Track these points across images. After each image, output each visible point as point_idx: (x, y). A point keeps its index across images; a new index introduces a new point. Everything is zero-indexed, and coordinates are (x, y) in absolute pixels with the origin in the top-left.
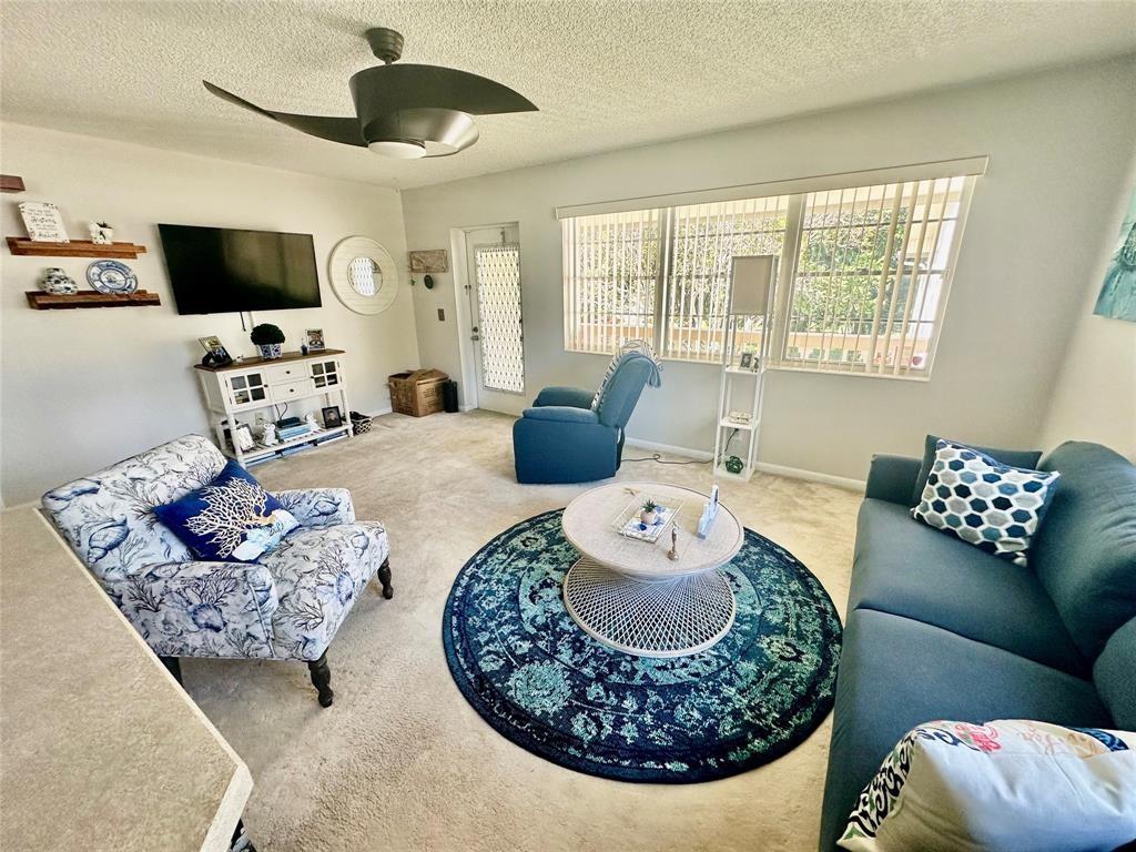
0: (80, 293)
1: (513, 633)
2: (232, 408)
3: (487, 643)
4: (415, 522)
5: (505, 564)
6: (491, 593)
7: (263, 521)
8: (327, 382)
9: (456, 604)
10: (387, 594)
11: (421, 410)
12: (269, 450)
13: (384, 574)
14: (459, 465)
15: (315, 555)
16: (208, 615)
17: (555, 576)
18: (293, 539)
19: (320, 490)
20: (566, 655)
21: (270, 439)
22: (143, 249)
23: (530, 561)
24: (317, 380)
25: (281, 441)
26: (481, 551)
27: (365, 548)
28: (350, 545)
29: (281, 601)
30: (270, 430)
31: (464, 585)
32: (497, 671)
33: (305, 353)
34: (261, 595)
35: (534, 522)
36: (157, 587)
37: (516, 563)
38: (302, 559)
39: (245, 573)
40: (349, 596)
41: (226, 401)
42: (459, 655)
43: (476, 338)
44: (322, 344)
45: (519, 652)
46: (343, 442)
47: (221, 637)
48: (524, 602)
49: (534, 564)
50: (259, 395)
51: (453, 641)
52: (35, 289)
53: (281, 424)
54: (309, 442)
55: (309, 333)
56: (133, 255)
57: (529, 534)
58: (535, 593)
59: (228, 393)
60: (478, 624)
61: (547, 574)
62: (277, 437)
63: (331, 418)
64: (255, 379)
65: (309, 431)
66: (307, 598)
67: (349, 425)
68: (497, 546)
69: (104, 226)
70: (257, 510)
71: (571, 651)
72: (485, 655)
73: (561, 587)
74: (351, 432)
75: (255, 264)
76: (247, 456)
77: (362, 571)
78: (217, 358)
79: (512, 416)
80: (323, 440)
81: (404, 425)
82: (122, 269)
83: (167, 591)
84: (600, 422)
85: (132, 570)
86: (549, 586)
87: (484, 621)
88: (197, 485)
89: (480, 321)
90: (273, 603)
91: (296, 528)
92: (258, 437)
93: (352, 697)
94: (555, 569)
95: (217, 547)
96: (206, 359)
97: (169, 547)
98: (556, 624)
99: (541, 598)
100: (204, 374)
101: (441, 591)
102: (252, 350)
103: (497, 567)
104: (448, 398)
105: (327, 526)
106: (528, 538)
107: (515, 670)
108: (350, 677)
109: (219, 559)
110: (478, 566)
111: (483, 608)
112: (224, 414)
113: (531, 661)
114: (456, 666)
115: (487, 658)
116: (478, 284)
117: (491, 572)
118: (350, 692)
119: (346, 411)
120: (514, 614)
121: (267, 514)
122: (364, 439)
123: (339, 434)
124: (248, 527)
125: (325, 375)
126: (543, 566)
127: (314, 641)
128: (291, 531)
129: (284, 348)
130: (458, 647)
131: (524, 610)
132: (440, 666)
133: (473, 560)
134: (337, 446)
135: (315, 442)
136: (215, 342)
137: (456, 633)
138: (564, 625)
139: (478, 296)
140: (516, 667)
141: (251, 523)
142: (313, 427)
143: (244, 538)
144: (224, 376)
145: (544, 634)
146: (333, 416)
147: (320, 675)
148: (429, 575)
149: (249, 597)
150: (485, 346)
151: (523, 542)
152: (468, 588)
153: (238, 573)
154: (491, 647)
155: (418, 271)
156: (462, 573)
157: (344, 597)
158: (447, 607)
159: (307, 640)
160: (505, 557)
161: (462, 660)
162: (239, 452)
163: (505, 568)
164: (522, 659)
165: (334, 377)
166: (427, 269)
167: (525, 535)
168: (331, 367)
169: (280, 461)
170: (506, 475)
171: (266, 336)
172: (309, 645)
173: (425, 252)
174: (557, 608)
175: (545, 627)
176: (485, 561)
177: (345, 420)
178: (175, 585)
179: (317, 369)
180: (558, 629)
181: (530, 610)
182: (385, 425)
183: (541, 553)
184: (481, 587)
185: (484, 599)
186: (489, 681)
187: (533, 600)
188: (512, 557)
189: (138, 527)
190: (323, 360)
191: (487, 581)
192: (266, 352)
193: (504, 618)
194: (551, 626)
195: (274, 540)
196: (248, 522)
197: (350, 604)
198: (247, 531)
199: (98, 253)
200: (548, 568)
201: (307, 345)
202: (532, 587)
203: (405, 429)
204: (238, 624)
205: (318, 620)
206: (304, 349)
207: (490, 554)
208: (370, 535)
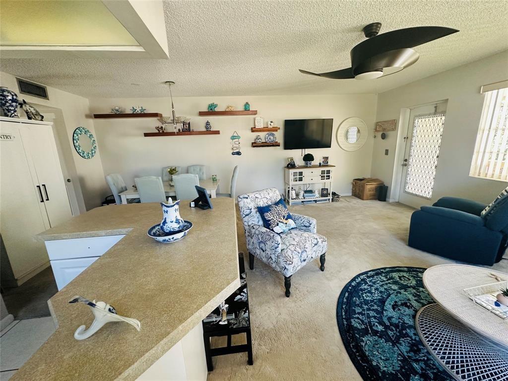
0: (263, 143)
1: (375, 317)
2: (292, 183)
3: (359, 313)
4: (345, 245)
5: (383, 283)
6: (370, 292)
7: (285, 221)
8: (325, 178)
9: (350, 288)
10: (322, 268)
11: (365, 197)
12: (299, 200)
13: (322, 259)
14: (377, 227)
15: (297, 239)
16: (262, 245)
17: (415, 304)
18: (292, 231)
19: (306, 217)
20: (404, 348)
21: (301, 196)
22: (279, 128)
23: (400, 288)
24: (322, 177)
25: (304, 198)
26: (372, 271)
27: (316, 245)
28: (310, 241)
29: (282, 250)
30: (302, 193)
31: (357, 282)
32: (359, 329)
33: (320, 165)
34: (276, 245)
35: (410, 270)
36: (253, 231)
37: (391, 285)
38: (292, 239)
39: (274, 236)
40: (305, 260)
41: (290, 180)
42: (343, 311)
43: (406, 165)
44: (327, 162)
45: (374, 328)
46: (328, 203)
47: (264, 254)
48: (388, 306)
49: (402, 291)
50: (301, 180)
51: (343, 303)
52: (254, 142)
53: (306, 192)
54: (314, 201)
55: (324, 158)
56: (277, 131)
57: (405, 274)
58: (397, 306)
59: (292, 177)
60: (358, 303)
61: (409, 300)
62: (303, 196)
63: (324, 193)
64: (301, 174)
65: (315, 196)
66: (289, 253)
67: (330, 197)
68: (382, 272)
69: (272, 122)
70: (284, 217)
71: (408, 349)
72: (355, 318)
73: (416, 311)
74: (331, 200)
75: (313, 132)
76: (293, 201)
77: (313, 254)
78: (291, 165)
79: (413, 208)
80: (319, 201)
81: (355, 202)
82: (273, 135)
83: (255, 233)
84: (485, 225)
85: (250, 224)
86: (408, 307)
87: (361, 303)
88: (270, 204)
89: (410, 156)
90: (279, 250)
91: (295, 228)
92: (297, 195)
93: (296, 299)
94: (415, 300)
95: (270, 225)
96: (288, 165)
97: (259, 221)
98: (404, 328)
99: (399, 310)
100: (286, 170)
101: (345, 279)
102: (303, 163)
103: (378, 282)
104: (381, 194)
105: (305, 231)
106: (403, 276)
107: (369, 335)
108: (298, 292)
109: (269, 229)
110: (368, 277)
111: (363, 297)
112: (289, 185)
113: (380, 337)
114: (340, 314)
115: (356, 320)
116: (412, 136)
117: (374, 283)
118: (296, 297)
119: (331, 191)
120: (379, 309)
121: (286, 219)
122: (335, 204)
123: (326, 200)
124: (280, 222)
125: (326, 175)
126: (408, 295)
127: (287, 269)
128: (292, 228)
129: (313, 163)
130: (344, 307)
131: (386, 310)
132: (333, 309)
133: (366, 273)
134: (324, 205)
135: (316, 201)
136: (292, 159)
137: (345, 300)
138: (411, 332)
139: (411, 143)
140: (370, 334)
141: (281, 221)
142: (317, 195)
143: (278, 225)
144: (292, 171)
145: (394, 329)
146: (325, 192)
147: (287, 283)
148: (342, 269)
149: (273, 244)
150: (410, 170)
151: (400, 278)
152: (359, 284)
153: (272, 235)
154: (360, 317)
155: (379, 131)
156: (359, 276)
157: (302, 260)
158: (345, 287)
159: (286, 268)
160: (385, 280)
161: (344, 313)
162: (290, 198)
163: (383, 284)
164: (375, 333)
165: (329, 176)
166: (384, 129)
167: (402, 274)
168: (328, 172)
169: (302, 205)
170: (402, 240)
171: (308, 158)
172: (286, 270)
173: (384, 122)
174: (409, 321)
175: (396, 326)
176: (373, 276)
177: (329, 195)
178: (257, 232)
179: (323, 172)
180: (404, 332)
181: (389, 312)
182: (346, 201)
183: (409, 287)
184: (366, 287)
185: (365, 293)
186: (353, 330)
187: (394, 309)
188: (389, 281)
189: (254, 211)
190: (326, 169)
191: (371, 286)
192: (307, 164)
193: (372, 308)
194: (401, 328)
195: (286, 229)
196: (280, 220)
197: (304, 264)
198: (279, 223)
199: (269, 131)
200: (410, 297)
201: (322, 162)
202: (396, 302)
203: (355, 204)
204: (269, 252)
205: (291, 263)
206: (320, 164)
207: (377, 274)
208: (320, 241)
